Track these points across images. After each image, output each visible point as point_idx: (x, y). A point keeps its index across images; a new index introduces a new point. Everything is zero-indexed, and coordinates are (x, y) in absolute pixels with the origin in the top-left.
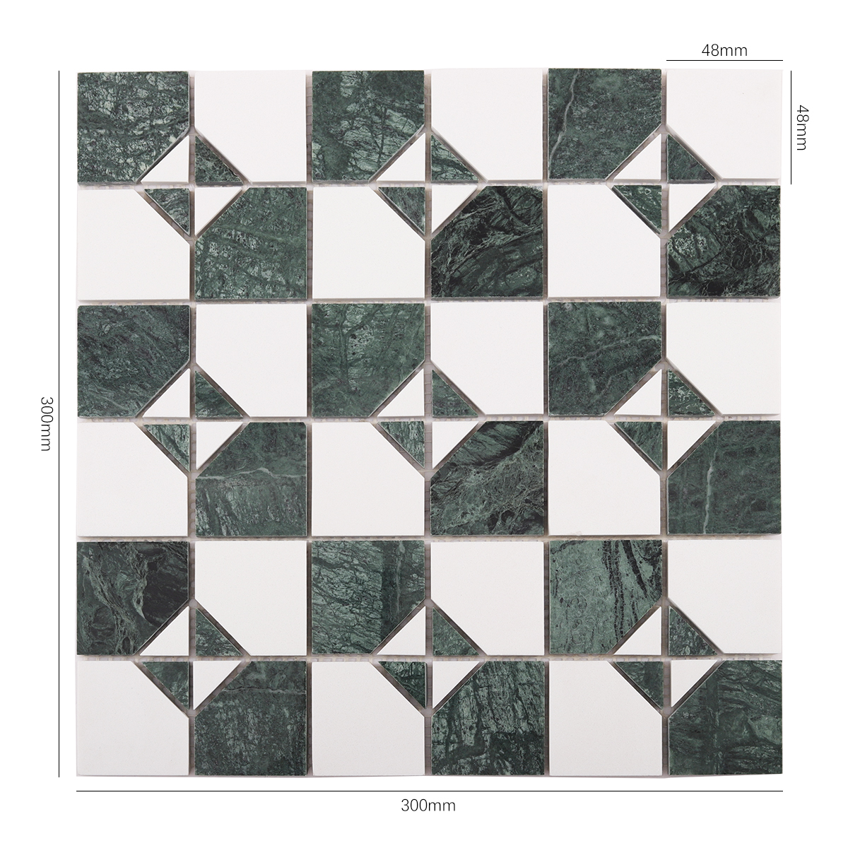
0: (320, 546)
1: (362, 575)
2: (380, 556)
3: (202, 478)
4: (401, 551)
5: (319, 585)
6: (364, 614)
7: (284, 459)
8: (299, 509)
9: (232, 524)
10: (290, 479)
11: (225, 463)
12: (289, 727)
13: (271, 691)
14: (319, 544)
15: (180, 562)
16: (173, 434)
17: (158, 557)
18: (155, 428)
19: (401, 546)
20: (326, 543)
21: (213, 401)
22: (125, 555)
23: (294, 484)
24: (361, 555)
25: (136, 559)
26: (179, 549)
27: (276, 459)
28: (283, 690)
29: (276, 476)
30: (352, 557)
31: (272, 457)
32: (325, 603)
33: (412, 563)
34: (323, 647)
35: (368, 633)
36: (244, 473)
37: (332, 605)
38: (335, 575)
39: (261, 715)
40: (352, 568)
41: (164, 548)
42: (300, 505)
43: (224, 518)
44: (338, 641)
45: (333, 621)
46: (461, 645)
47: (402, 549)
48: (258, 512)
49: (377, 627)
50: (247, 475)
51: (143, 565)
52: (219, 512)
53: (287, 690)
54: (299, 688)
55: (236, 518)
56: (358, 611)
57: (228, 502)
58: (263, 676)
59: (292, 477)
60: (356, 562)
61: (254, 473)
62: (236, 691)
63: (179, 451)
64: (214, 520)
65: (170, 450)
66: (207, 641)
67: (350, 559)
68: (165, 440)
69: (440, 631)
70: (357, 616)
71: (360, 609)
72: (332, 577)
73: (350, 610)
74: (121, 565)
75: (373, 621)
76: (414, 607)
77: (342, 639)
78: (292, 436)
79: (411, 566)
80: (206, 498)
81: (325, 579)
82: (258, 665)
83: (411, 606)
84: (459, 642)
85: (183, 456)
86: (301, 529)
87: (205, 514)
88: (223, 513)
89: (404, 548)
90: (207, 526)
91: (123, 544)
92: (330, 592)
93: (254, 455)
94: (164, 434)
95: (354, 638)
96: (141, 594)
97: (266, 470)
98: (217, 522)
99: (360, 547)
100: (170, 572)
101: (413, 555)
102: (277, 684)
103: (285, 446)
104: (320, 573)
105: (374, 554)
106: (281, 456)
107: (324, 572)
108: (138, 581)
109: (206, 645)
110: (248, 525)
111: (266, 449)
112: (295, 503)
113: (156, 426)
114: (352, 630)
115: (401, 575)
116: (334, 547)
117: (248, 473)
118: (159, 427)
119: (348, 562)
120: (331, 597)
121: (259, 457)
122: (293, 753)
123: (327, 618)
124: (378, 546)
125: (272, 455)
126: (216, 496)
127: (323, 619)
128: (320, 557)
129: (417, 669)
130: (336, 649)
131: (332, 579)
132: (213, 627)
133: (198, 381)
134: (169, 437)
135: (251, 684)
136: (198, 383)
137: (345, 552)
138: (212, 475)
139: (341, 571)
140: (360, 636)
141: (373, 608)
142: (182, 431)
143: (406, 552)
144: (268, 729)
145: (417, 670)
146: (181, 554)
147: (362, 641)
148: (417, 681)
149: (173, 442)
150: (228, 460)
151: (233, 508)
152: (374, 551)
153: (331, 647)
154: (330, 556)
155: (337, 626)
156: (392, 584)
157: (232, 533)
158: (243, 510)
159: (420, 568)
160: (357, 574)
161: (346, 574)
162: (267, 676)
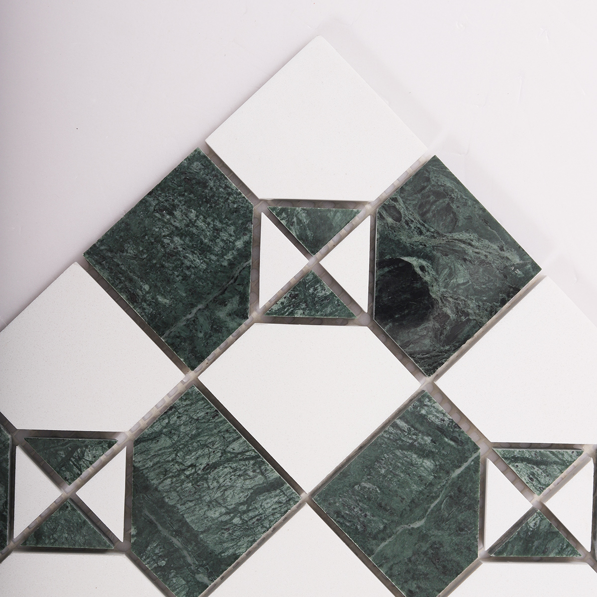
0: (288, 502)
1: (217, 514)
2: (218, 549)
3: (475, 456)
4: (201, 575)
5: (252, 462)
6: (179, 475)
7: (408, 553)
8: (345, 519)
9: (400, 439)
10: (384, 539)
11: (465, 493)
12: (147, 287)
13: (200, 306)
14: (292, 503)
15: (418, 349)
16: (545, 471)
17: (445, 332)
18: (570, 459)
19: (205, 580)
20: (285, 511)
21: (536, 543)
22: (481, 303)
23: (375, 538)
24: (238, 533)
25: (465, 310)
26: (431, 361)
27: (417, 546)
28: (188, 320)
29: (400, 529)
30: (245, 522)
31: (423, 544)
32: (229, 449)
33: (177, 573)
34: (188, 402)
35: (156, 460)
36: (436, 502)
37: (219, 454)
38: (245, 487)
39: (188, 273)
40: (234, 511)
41: (447, 348)
42: (348, 524)
43: (414, 437)
44: (178, 423)
45: (203, 439)
46: (49, 537)
47: (202, 578)
48: (384, 476)
49: (152, 475)
50: (432, 503)
51: (452, 311)
52: (426, 438)
53: (185, 323)
54: (173, 337)
55: (401, 448)
56: (188, 473)
57: (424, 457)
58: (222, 314)
59: (383, 544)
60: (237, 520)
61: (426, 511)
62: (236, 273)
63: (523, 460)
64: (422, 425)
65: (533, 451)
66: (313, 296)
67: (245, 517)
68: (548, 457)
69: (84, 531)
70: (183, 467)
71: (188, 477)
72: (248, 482)
73: (195, 466)
74: (475, 290)
75: (162, 477)
76: (133, 531)
77: (177, 429)
78: (422, 585)
79: (175, 569)
80: (451, 439)
81: (251, 474)
82: (238, 320)
83: (137, 528)
84: (54, 538)
85: (515, 459)
86: (324, 500)
87: (438, 422)
88: (420, 440)
89: (200, 580)
90: (423, 412)
91: (492, 312)
92: (234, 465)
93: (443, 529)
94: (555, 463)
95: (165, 442)
96: (427, 278)
97: (417, 525)
98: (417, 425)
99: (246, 539)
100: (418, 329)
101: (184, 582)
102: (201, 320)
103: (420, 567)
104: (262, 474)
105: (225, 545)
106: (414, 554)
107: (259, 479)
108: (443, 290)
109: (311, 291)
110: (382, 453)
111: (436, 547)
112: (356, 520)
113: (571, 463)
114: (175, 448)
115: (177, 550)
116: (273, 514)
117: (432, 506)
118: (565, 464)
119: (244, 512)
120: (229, 460)
121: (436, 532)
122: (118, 265)
123: (212, 435)
124: (229, 557)
125: (425, 547)
126: (443, 452)
127: (215, 431)
128: (278, 491)
129: (71, 471)
130: (173, 413)
131: (245, 480)
132: (322, 315)
133: (569, 549)
134: (546, 465)
135: (227, 294)
136: (567, 546)
137: (257, 520)
138: (468, 468)
139: (242, 497)
140: (160, 450)
141: (175, 490)
142: (540, 483)
143: (194, 578)
144: (166, 264)
145: (69, 469)
146: (423, 359)
147: (155, 447)
148: (60, 459)
149: (538, 463)
150: (466, 499)
151: (415, 456)
152: (228, 548)
153: (181, 410)
154: (269, 502)
155: (193, 437)
156: (178, 533)
157: (391, 430)
158: (402, 464)
159: (164, 576)
160: (223, 510)
161: (234, 498)
162: (219, 319)
